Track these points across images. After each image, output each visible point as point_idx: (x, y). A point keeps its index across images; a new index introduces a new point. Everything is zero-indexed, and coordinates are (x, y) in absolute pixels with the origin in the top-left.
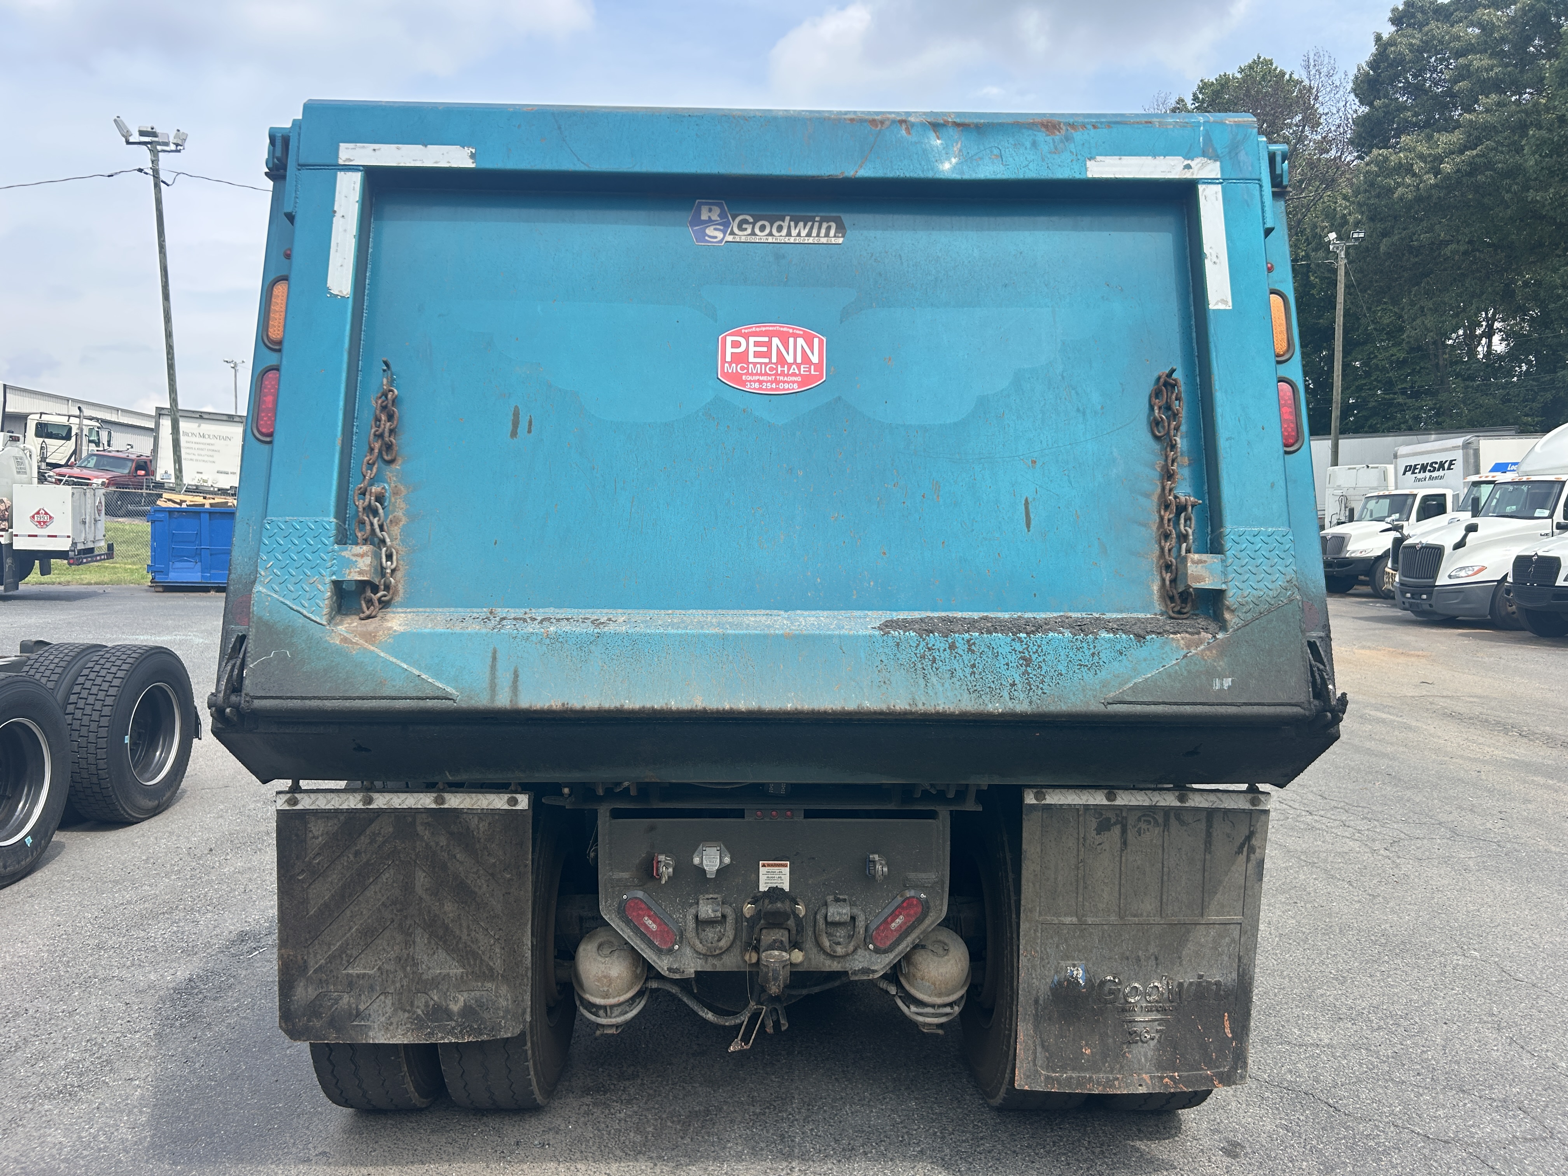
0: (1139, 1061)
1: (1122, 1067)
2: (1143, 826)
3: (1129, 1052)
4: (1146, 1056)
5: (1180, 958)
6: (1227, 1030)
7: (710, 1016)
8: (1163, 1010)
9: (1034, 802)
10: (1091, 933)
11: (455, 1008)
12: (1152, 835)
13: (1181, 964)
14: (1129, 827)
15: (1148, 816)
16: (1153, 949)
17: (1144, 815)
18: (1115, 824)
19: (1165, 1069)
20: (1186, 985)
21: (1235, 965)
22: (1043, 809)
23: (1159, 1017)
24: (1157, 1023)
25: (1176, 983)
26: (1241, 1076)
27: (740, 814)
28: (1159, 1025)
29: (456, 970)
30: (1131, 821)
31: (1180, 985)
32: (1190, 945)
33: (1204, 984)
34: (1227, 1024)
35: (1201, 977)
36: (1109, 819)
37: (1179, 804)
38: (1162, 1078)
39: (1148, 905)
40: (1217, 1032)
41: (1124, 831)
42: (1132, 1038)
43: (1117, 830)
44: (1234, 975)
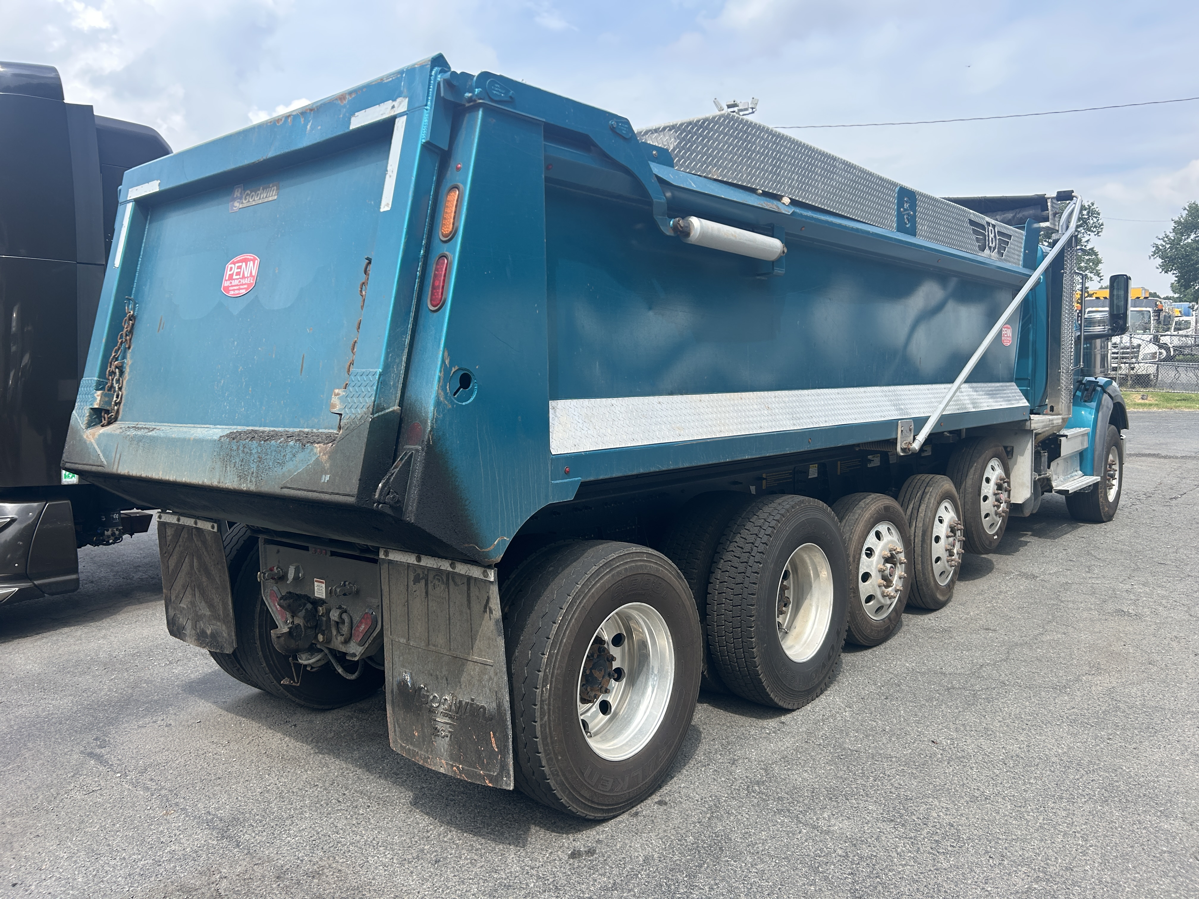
0: (441, 750)
1: (432, 751)
2: (437, 582)
3: (435, 742)
4: (444, 747)
5: (460, 682)
6: (494, 745)
7: (340, 671)
8: (451, 717)
9: (383, 557)
10: (413, 652)
11: (209, 632)
12: (440, 590)
13: (461, 688)
14: (429, 582)
15: (439, 576)
16: (445, 672)
17: (437, 575)
18: (422, 578)
19: (455, 761)
20: (464, 703)
21: (494, 697)
22: (389, 563)
23: (449, 722)
24: (448, 726)
25: (458, 700)
26: (506, 783)
27: (306, 549)
28: (450, 727)
29: (208, 613)
30: (430, 578)
31: (460, 702)
32: (465, 674)
33: (475, 706)
34: (493, 740)
35: (473, 700)
36: (419, 575)
37: (451, 570)
38: (452, 766)
39: (441, 640)
40: (487, 744)
41: (426, 584)
42: (435, 731)
43: (423, 582)
44: (494, 705)
